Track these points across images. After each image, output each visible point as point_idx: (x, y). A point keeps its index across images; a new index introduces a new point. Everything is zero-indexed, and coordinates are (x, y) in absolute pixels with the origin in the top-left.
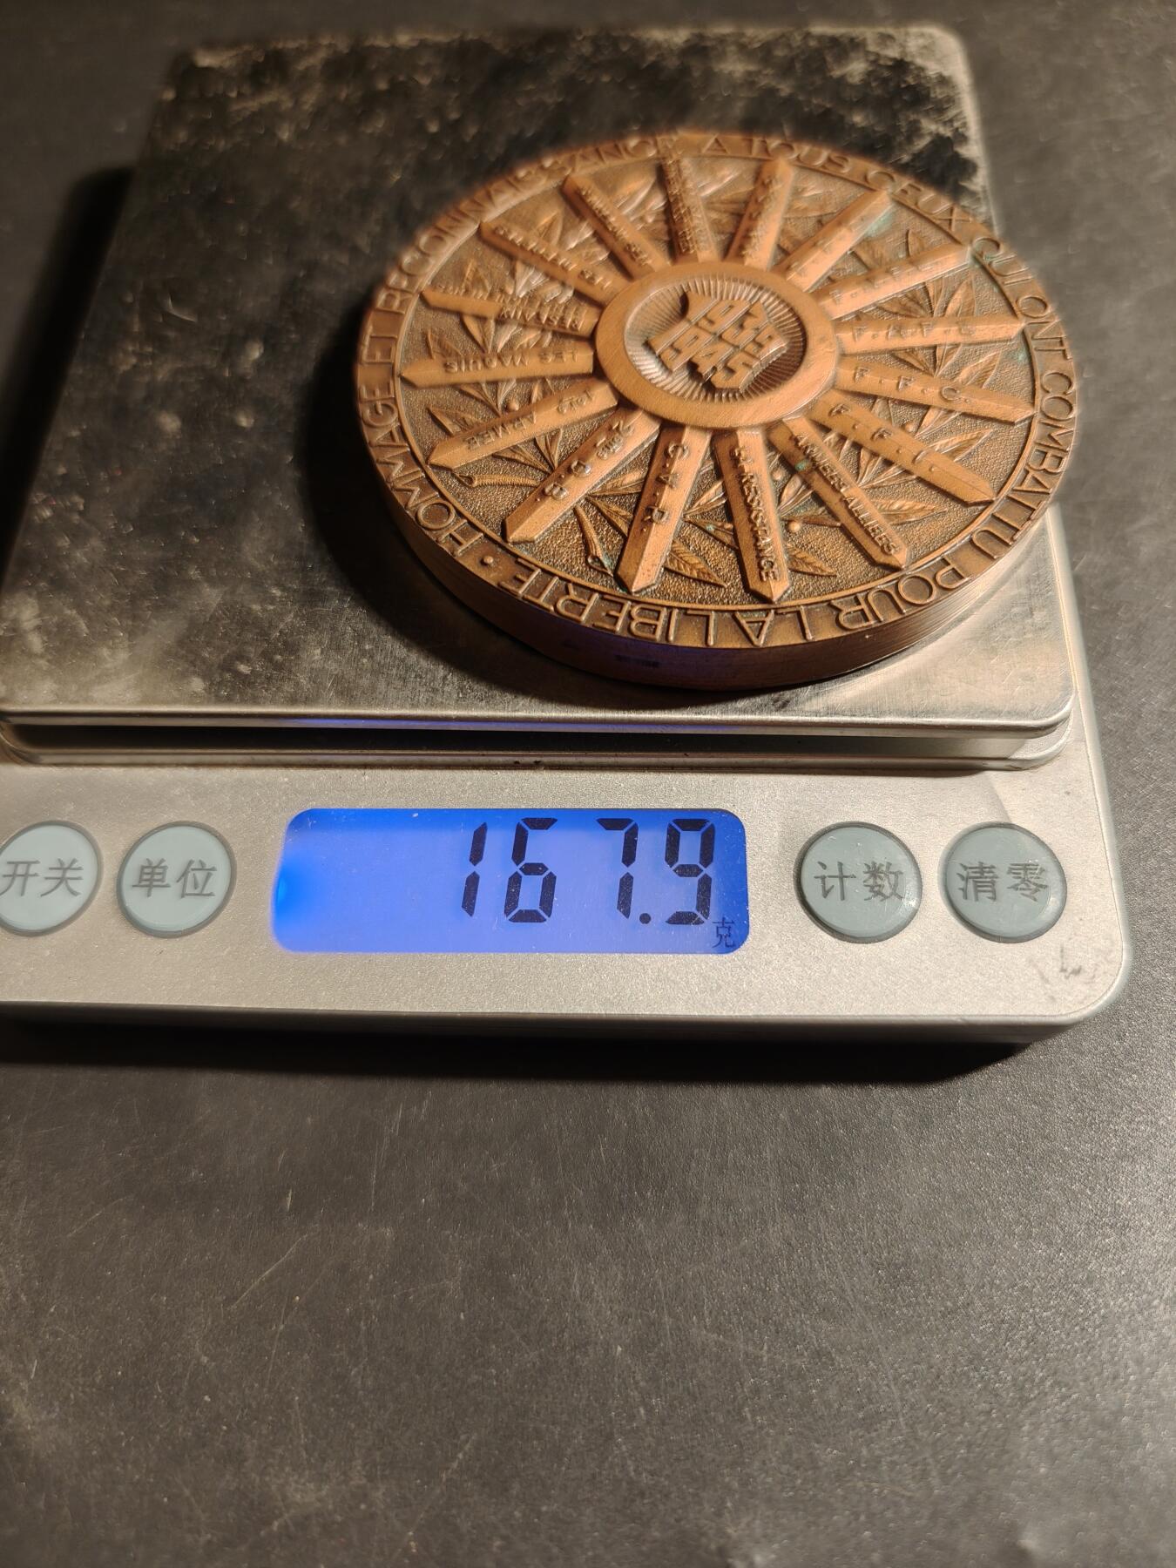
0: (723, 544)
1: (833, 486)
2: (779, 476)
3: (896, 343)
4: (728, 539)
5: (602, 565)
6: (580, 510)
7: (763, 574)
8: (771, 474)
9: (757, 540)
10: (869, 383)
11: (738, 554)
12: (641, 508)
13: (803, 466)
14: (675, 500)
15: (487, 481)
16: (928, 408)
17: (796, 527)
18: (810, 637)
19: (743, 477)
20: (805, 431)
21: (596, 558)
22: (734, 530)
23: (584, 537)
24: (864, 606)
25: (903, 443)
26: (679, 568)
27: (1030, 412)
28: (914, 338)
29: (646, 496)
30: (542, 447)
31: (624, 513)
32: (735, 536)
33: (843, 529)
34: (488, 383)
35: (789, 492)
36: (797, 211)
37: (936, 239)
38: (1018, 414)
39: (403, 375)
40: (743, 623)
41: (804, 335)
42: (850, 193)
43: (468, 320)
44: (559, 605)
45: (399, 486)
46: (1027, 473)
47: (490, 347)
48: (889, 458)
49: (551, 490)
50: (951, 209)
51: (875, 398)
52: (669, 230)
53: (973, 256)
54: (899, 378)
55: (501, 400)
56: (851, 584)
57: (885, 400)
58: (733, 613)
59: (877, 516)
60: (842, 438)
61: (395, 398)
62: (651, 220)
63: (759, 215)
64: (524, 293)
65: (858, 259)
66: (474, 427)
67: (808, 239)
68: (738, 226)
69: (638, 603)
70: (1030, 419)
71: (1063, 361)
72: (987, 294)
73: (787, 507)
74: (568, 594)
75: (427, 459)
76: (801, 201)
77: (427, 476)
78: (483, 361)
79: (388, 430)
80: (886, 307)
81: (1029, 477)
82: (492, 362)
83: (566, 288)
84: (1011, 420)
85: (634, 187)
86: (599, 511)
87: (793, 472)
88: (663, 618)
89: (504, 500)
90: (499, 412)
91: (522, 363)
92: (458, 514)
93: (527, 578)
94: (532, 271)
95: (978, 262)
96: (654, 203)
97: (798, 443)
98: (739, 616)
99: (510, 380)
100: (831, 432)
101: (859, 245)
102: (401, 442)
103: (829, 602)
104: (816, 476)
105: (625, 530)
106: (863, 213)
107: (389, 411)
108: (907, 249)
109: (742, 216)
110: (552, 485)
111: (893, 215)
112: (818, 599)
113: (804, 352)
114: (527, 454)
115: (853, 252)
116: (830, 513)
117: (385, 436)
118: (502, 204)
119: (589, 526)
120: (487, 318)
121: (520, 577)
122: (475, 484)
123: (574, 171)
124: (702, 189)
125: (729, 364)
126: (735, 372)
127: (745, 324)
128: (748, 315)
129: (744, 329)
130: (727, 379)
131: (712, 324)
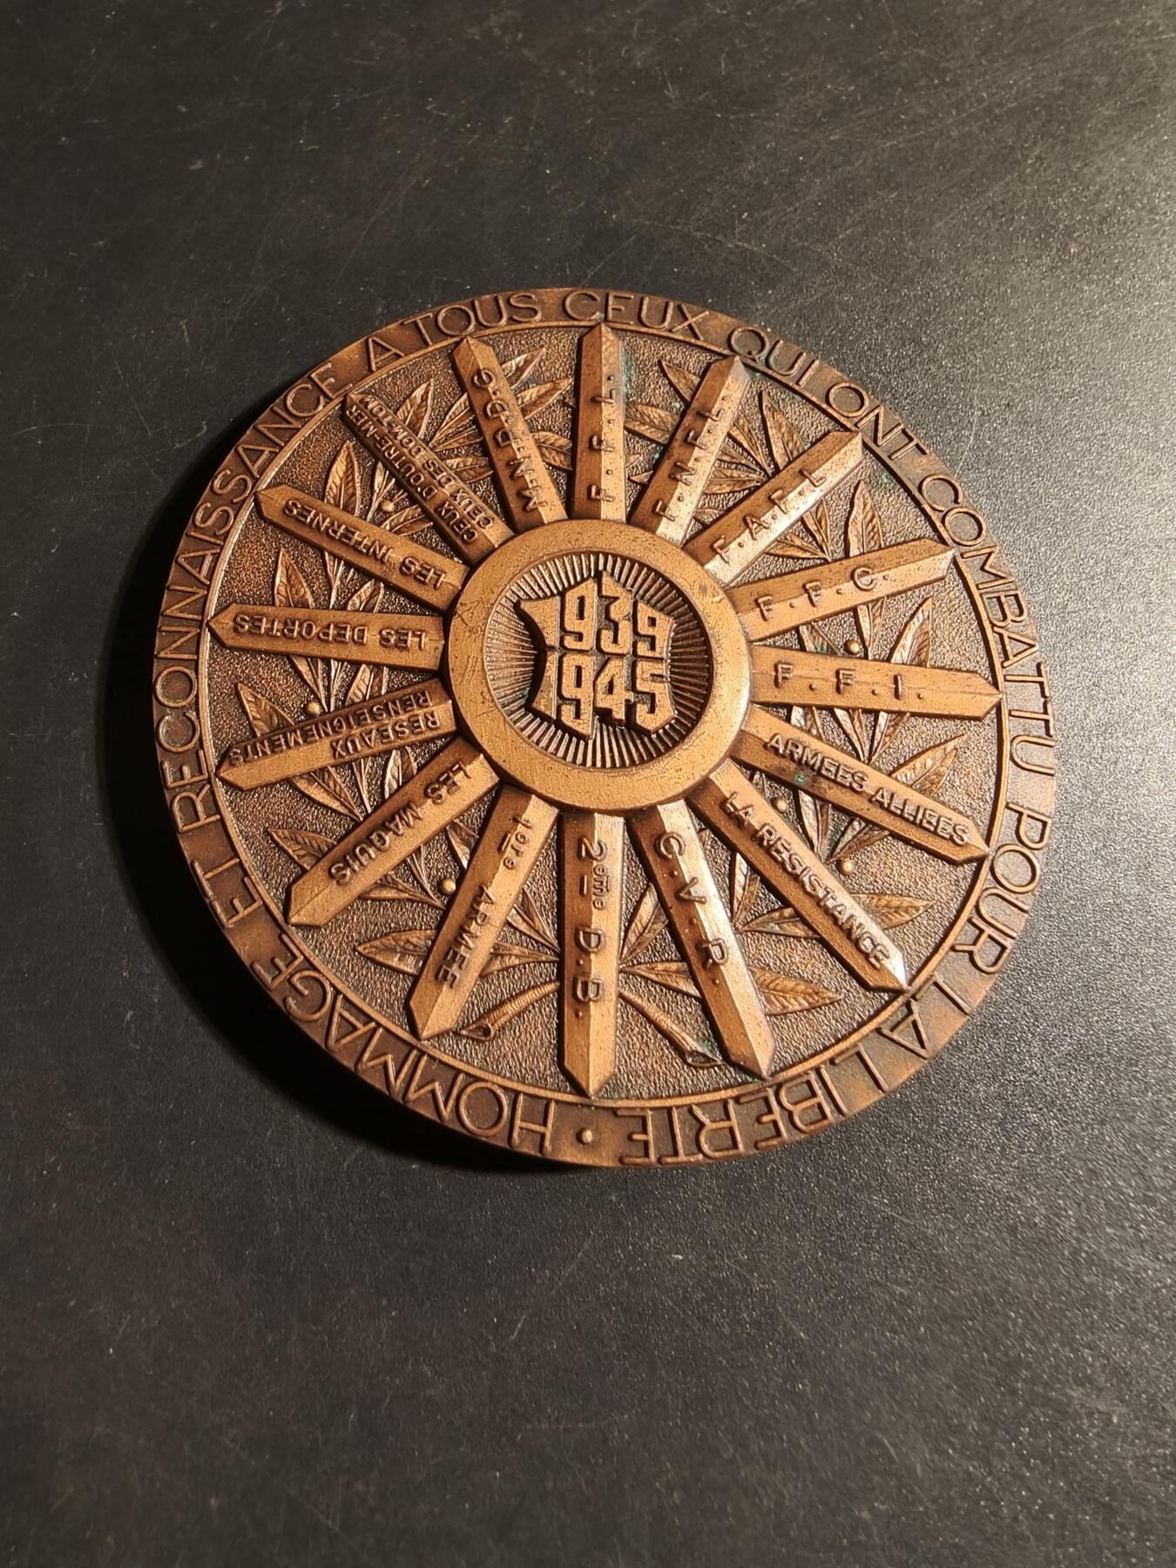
0: (797, 938)
1: (852, 788)
2: (782, 805)
3: (766, 539)
4: (799, 931)
5: (704, 1055)
6: (626, 992)
7: (873, 960)
8: (774, 806)
9: (835, 919)
10: (783, 616)
11: (822, 943)
12: (690, 950)
13: (801, 779)
14: (715, 919)
15: (502, 1020)
16: (854, 610)
17: (848, 866)
18: (968, 1008)
19: (762, 839)
20: (767, 726)
21: (694, 1053)
22: (797, 914)
23: (659, 1029)
24: (989, 931)
25: (869, 677)
26: (784, 1007)
27: (950, 554)
28: (779, 523)
29: (685, 932)
30: (523, 927)
31: (674, 966)
32: (805, 922)
33: (894, 835)
34: (396, 868)
35: (809, 819)
36: (534, 404)
37: (695, 361)
38: (941, 563)
39: (293, 920)
40: (895, 1036)
41: (680, 593)
42: (566, 343)
43: (302, 785)
44: (705, 1147)
45: (412, 1095)
46: (1001, 636)
47: (357, 811)
48: (869, 706)
49: (585, 993)
50: (679, 308)
51: (796, 629)
52: (424, 511)
53: (746, 365)
54: (806, 591)
55: (428, 886)
56: (955, 906)
57: (806, 623)
58: (878, 1031)
59: (916, 798)
60: (807, 708)
61: (305, 958)
62: (390, 507)
63: (506, 437)
64: (333, 700)
65: (642, 436)
66: (430, 950)
67: (574, 438)
68: (491, 465)
69: (779, 1086)
70: (955, 562)
71: (924, 460)
72: (795, 411)
73: (823, 847)
74: (702, 1125)
75: (414, 1031)
76: (526, 386)
77: (432, 1058)
78: (371, 844)
79: (336, 1019)
80: (715, 489)
81: (1007, 641)
82: (381, 838)
83: (377, 667)
84: (940, 575)
85: (339, 468)
86: (646, 979)
87: (794, 790)
88: (817, 1086)
89: (539, 1031)
90: (438, 903)
91: (417, 818)
92: (505, 1089)
93: (645, 1132)
94: (320, 665)
95: (755, 370)
96: (379, 479)
97: (776, 750)
98: (886, 1031)
99: (418, 851)
100: (789, 707)
101: (628, 417)
102: (364, 1025)
103: (953, 949)
104: (825, 784)
105: (693, 991)
106: (605, 370)
107: (316, 986)
108: (677, 391)
109: (483, 444)
110: (580, 985)
111: (631, 351)
112: (942, 952)
113: (696, 616)
114: (516, 950)
115: (629, 431)
116: (868, 822)
117: (339, 1027)
118: (210, 576)
119: (652, 1010)
120: (323, 769)
121: (636, 1137)
122: (492, 1032)
123: (256, 481)
124: (414, 427)
125: (639, 687)
126: (653, 696)
127: (613, 616)
128: (607, 602)
129: (616, 625)
130: (652, 711)
131: (580, 637)
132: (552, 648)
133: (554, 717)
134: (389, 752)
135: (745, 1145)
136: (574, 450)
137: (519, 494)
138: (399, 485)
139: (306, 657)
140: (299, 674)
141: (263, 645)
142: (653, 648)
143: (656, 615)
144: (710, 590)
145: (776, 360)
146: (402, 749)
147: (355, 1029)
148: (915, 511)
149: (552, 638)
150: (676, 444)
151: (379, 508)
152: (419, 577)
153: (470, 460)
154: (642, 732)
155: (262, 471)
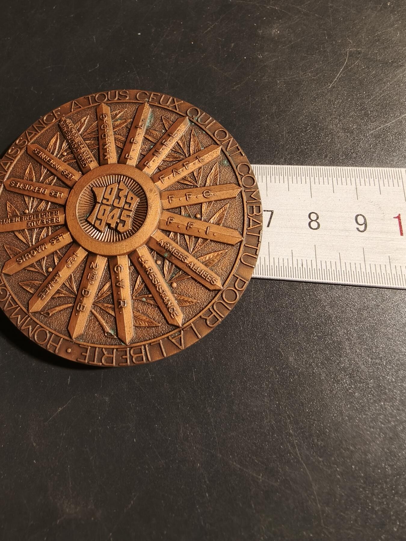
0: (151, 304)
1: (181, 260)
2: (159, 262)
3: (178, 177)
4: (152, 302)
5: (111, 334)
6: (93, 311)
7: (172, 315)
8: (156, 262)
9: (163, 300)
10: (176, 203)
11: (158, 307)
12: (115, 302)
13: (166, 255)
14: (126, 293)
15: (54, 312)
16: (202, 203)
17: (175, 285)
18: (200, 337)
19: (147, 271)
20: (159, 236)
21: (107, 333)
22: (153, 297)
23: (100, 324)
24: (214, 313)
25: (199, 226)
26: (140, 324)
27: (240, 190)
28: (184, 173)
29: (115, 295)
30: (68, 286)
31: (110, 306)
32: (154, 300)
33: (192, 278)
34: (37, 262)
35: (166, 269)
36: (117, 126)
37: (173, 117)
38: (236, 192)
39: (3, 272)
40: (173, 340)
41: (143, 191)
42: (133, 108)
43: (17, 234)
44: (103, 361)
45: (23, 328)
46: (250, 219)
47: (30, 243)
48: (196, 235)
49: (79, 308)
50: (173, 100)
51: (180, 207)
52: (74, 156)
53: (190, 120)
54: (186, 195)
55: (44, 269)
56: (205, 304)
57: (184, 206)
58: (168, 337)
59: (203, 267)
60: (176, 233)
61: (4, 284)
62: (65, 154)
63: (105, 135)
64: (32, 210)
65: (149, 140)
66: (39, 287)
67: (127, 138)
68: (99, 144)
69: (132, 348)
70: (241, 192)
71: (242, 157)
72: (202, 136)
73: (168, 277)
74: (104, 354)
75: (28, 310)
76: (117, 120)
77: (31, 319)
78: (30, 253)
79: (8, 301)
80: (167, 159)
81: (251, 221)
82: (34, 253)
83: (47, 202)
84: (234, 196)
85: (54, 140)
86: (100, 308)
87: (164, 259)
88: (143, 351)
89: (64, 318)
90: (46, 274)
91: (45, 248)
92: (50, 332)
93: (86, 353)
94: (32, 199)
95: (193, 122)
96: (64, 145)
97: (160, 244)
98: (170, 338)
99: (44, 258)
100: (170, 232)
101: (146, 133)
102: (15, 305)
103: (201, 317)
104: (173, 258)
105: (113, 314)
106: (142, 118)
107: (5, 292)
108: (164, 126)
109: (98, 137)
110: (79, 305)
111: (153, 112)
112: (196, 317)
113: (146, 199)
114: (64, 292)
115: (145, 138)
116: (185, 272)
117: (8, 305)
118: (8, 169)
119: (99, 317)
120: (24, 230)
121: (83, 354)
122: (50, 315)
123: (28, 142)
124: (79, 130)
125: (121, 218)
126: (125, 221)
127: (120, 195)
128: (119, 190)
129: (120, 198)
130: (123, 226)
131: (108, 200)
132: (99, 203)
133: (93, 223)
134: (44, 228)
135: (116, 364)
136: (125, 142)
137: (103, 154)
138: (69, 147)
139: (28, 196)
140: (25, 201)
141: (17, 191)
142: (130, 207)
143: (134, 197)
144: (153, 191)
145: (201, 119)
146: (48, 228)
147: (12, 306)
148: (232, 174)
149: (99, 200)
150: (158, 144)
151: (62, 154)
152: (66, 176)
153: (93, 142)
154: (119, 233)
155: (31, 139)
